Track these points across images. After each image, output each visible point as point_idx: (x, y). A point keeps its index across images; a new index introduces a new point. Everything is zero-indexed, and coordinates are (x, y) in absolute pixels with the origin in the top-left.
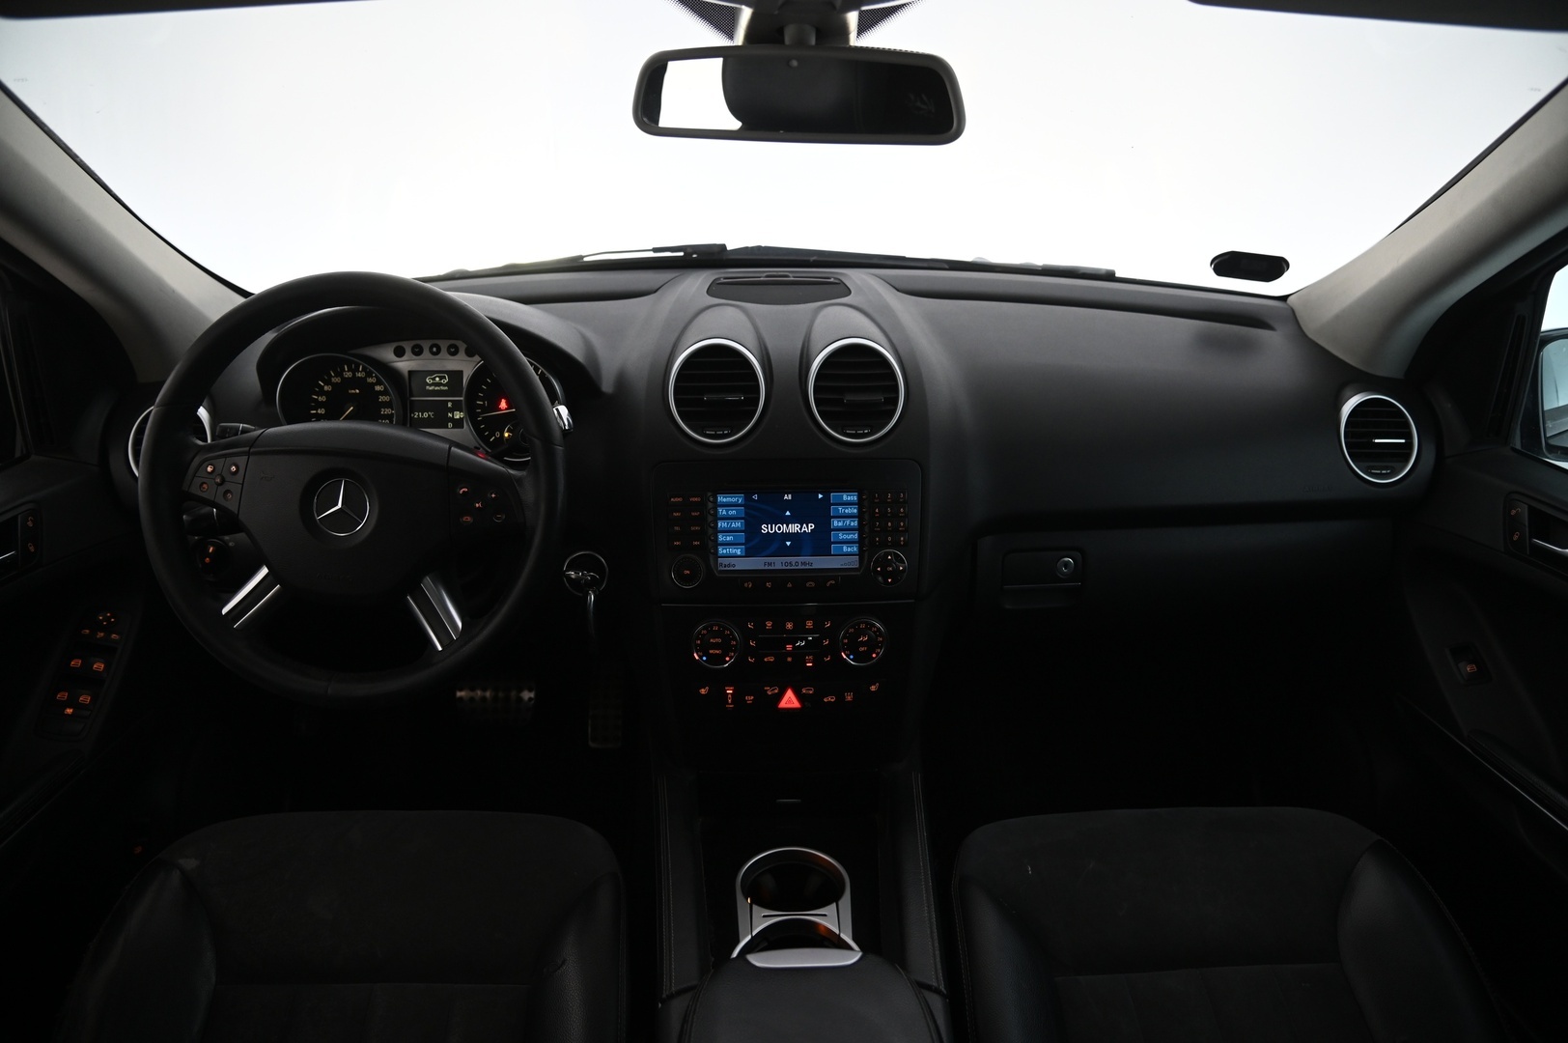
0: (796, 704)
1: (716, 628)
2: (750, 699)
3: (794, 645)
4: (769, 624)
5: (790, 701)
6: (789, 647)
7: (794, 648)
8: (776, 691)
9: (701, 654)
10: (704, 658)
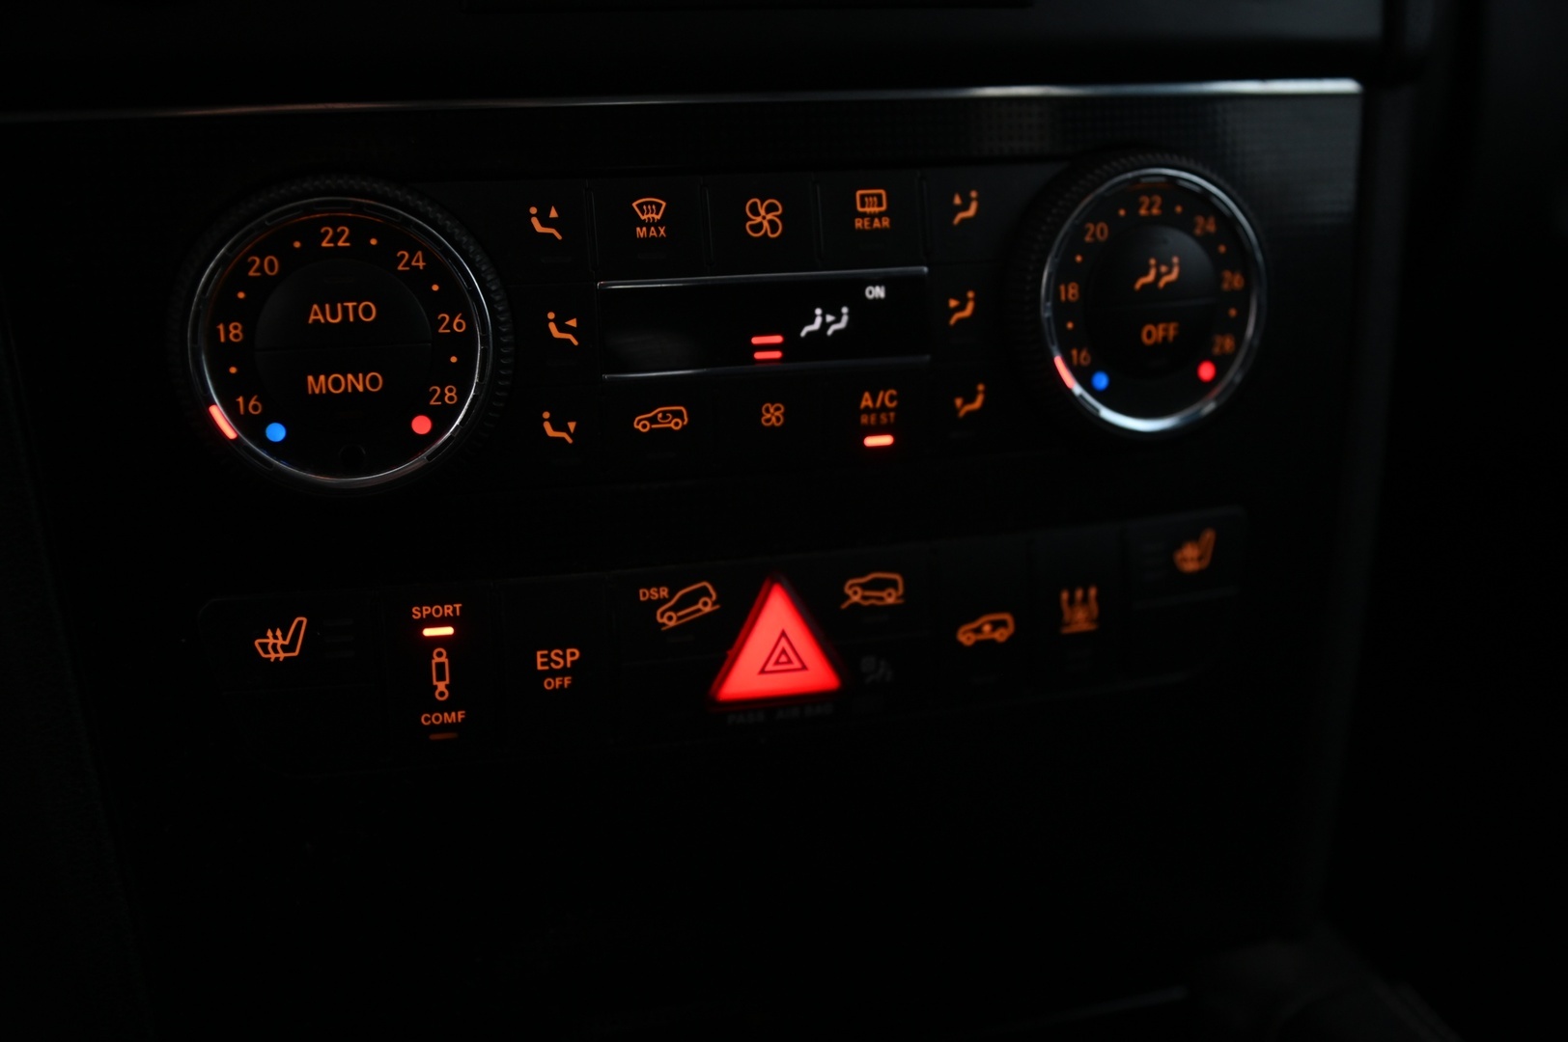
0: (814, 673)
1: (336, 239)
2: (557, 662)
3: (791, 333)
4: (650, 213)
5: (781, 658)
6: (767, 347)
7: (793, 347)
8: (706, 607)
9: (254, 406)
10: (276, 432)
